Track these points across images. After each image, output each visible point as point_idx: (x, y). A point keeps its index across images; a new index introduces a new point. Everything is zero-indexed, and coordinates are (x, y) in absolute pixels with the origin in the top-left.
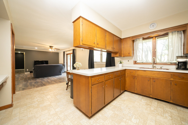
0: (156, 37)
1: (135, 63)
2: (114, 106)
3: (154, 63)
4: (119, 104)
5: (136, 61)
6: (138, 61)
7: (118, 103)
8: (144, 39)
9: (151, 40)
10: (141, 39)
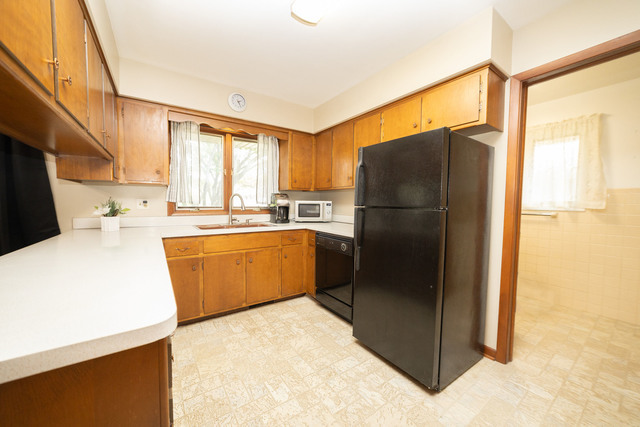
0: (233, 135)
1: (172, 209)
2: (185, 416)
3: (227, 209)
4: (191, 395)
5: (175, 204)
6: (179, 204)
7: (185, 396)
8: (205, 129)
9: (219, 140)
10: (195, 128)
